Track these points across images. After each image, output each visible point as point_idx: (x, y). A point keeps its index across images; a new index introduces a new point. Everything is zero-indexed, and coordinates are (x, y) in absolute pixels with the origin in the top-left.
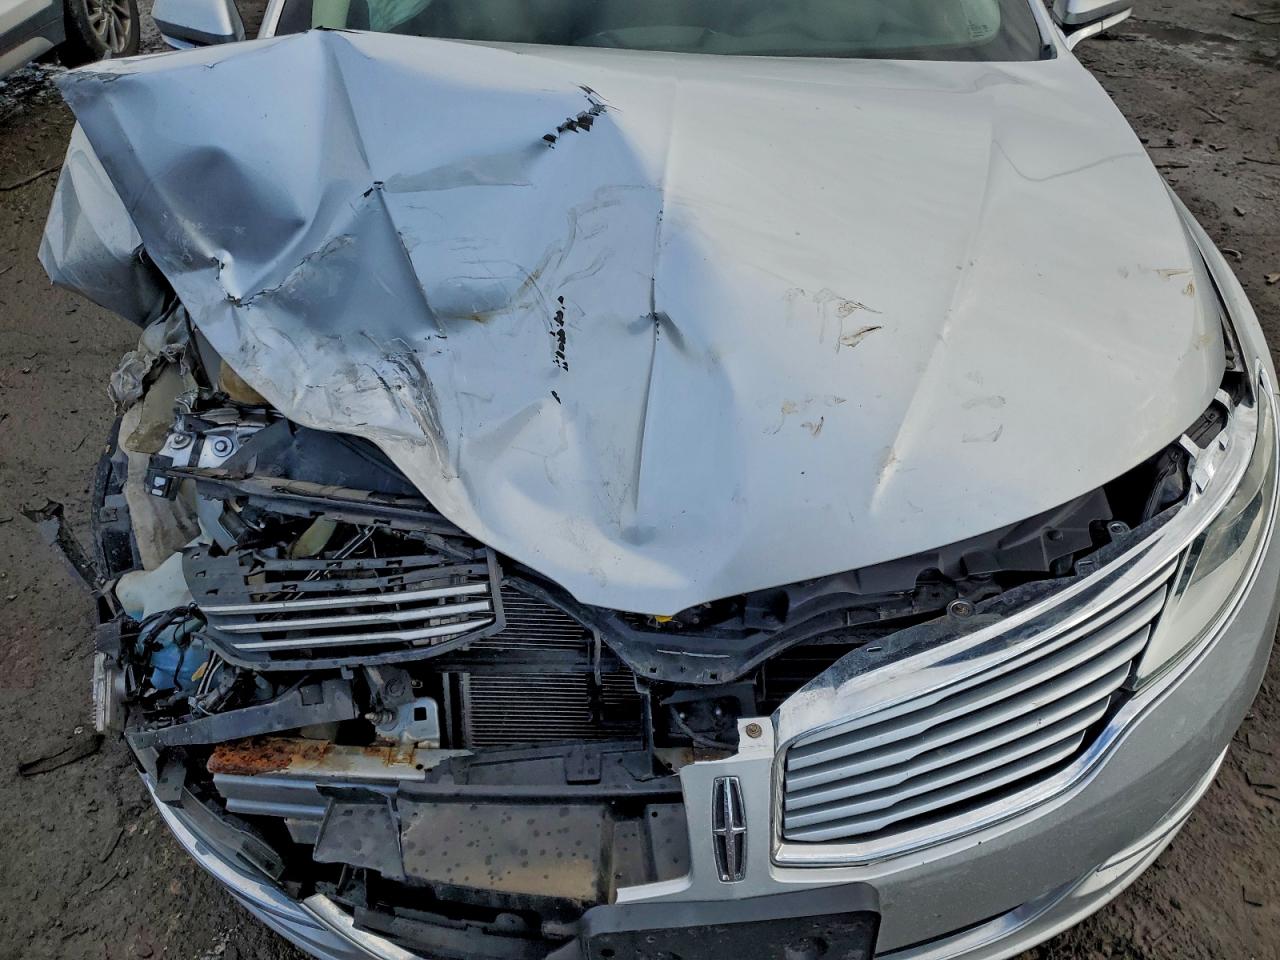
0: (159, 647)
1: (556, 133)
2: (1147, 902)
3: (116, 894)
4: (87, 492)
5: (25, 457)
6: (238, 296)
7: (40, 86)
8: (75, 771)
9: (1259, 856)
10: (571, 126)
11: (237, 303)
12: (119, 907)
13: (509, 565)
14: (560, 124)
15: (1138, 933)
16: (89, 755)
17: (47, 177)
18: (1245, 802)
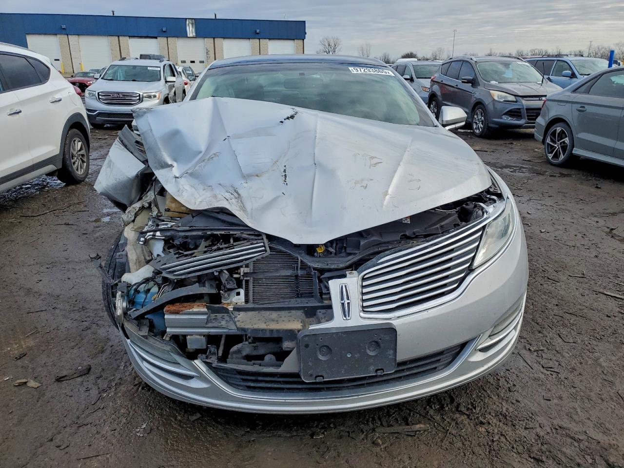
0: (139, 292)
1: (283, 120)
2: (507, 401)
3: (100, 413)
4: (76, 301)
5: (50, 292)
6: (177, 176)
7: (45, 186)
8: (79, 379)
9: (548, 387)
10: (288, 118)
11: (178, 178)
12: (102, 417)
13: (270, 238)
14: (285, 118)
15: (504, 409)
16: (85, 375)
17: (51, 213)
18: (542, 373)
